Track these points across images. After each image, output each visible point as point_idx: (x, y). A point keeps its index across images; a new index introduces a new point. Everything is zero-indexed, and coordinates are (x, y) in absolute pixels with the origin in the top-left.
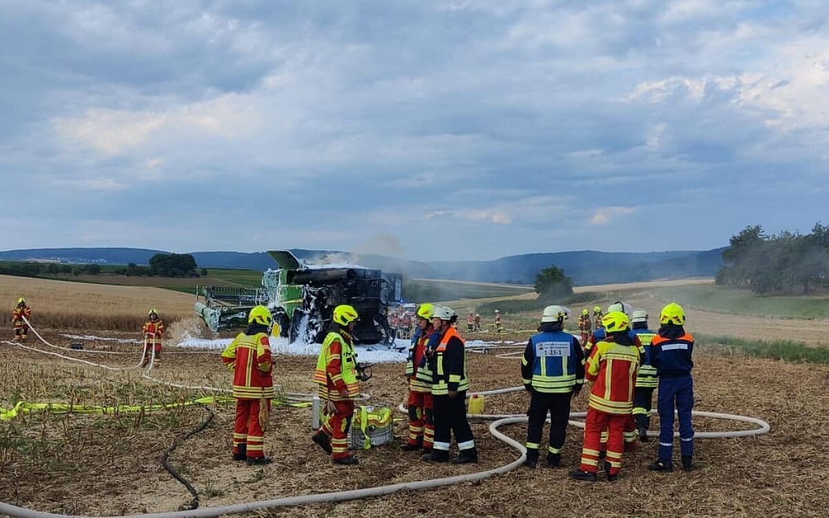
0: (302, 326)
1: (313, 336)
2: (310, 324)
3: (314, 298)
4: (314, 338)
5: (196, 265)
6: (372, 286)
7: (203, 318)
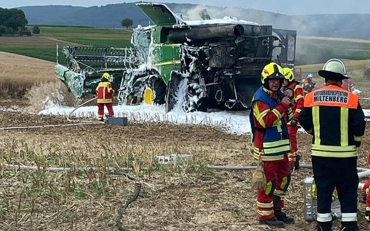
0: (180, 91)
1: (194, 103)
2: (190, 88)
3: (194, 59)
4: (195, 105)
5: (27, 22)
6: (263, 44)
7: (64, 82)
